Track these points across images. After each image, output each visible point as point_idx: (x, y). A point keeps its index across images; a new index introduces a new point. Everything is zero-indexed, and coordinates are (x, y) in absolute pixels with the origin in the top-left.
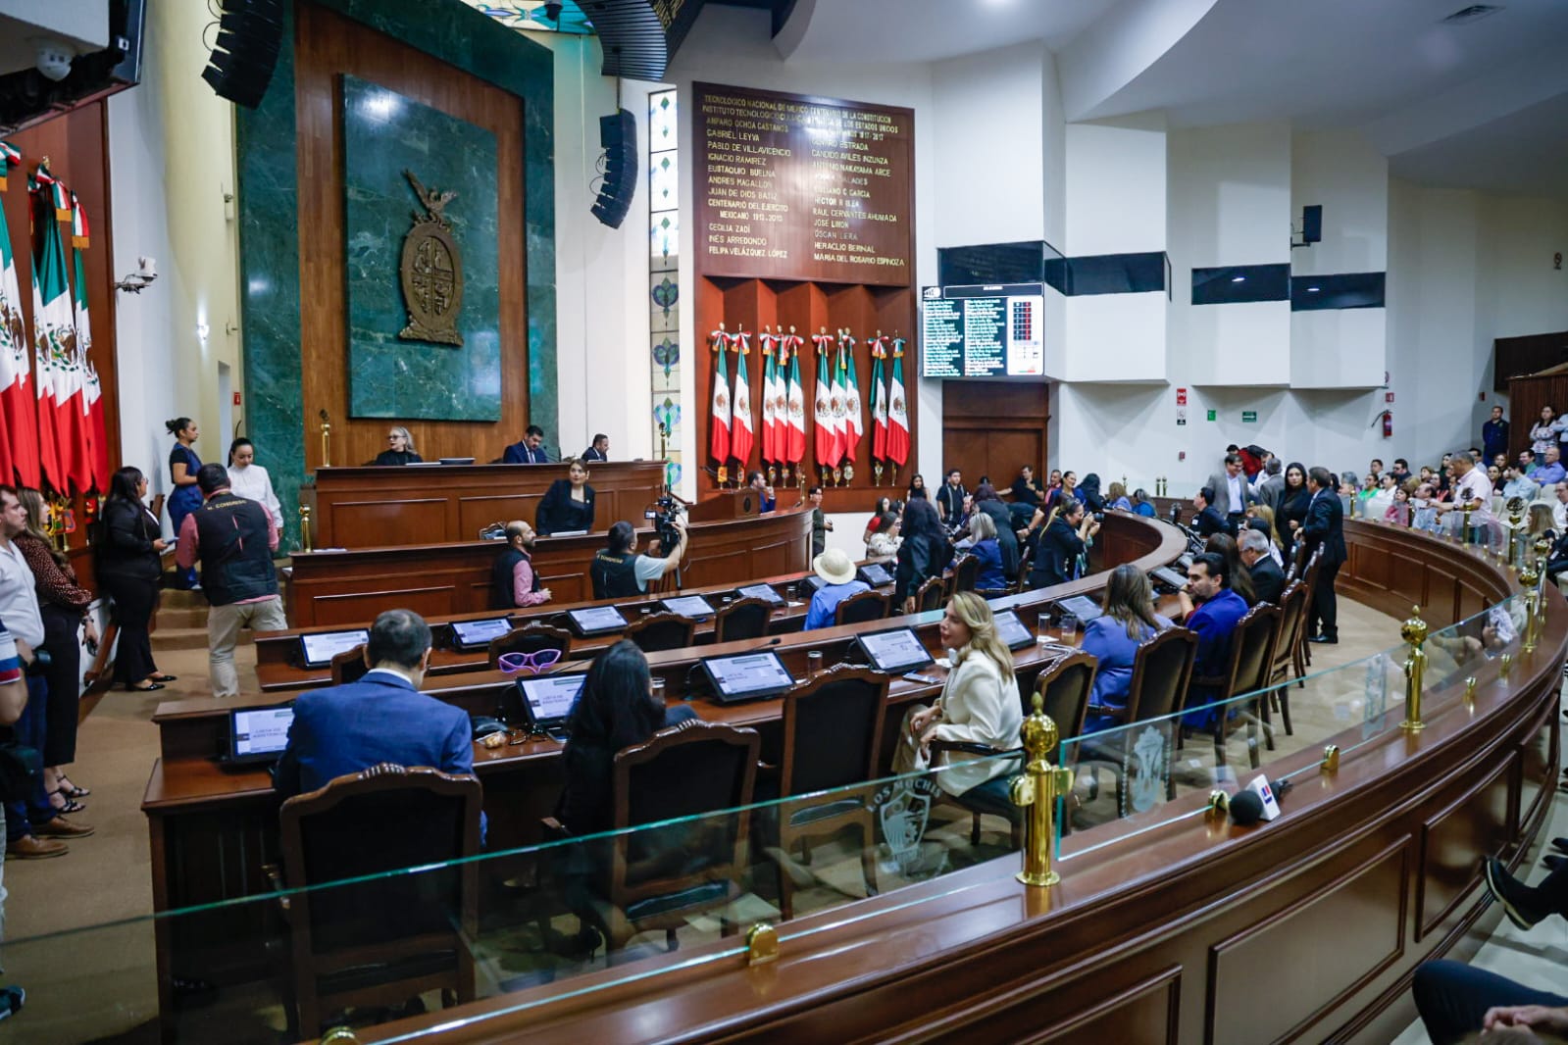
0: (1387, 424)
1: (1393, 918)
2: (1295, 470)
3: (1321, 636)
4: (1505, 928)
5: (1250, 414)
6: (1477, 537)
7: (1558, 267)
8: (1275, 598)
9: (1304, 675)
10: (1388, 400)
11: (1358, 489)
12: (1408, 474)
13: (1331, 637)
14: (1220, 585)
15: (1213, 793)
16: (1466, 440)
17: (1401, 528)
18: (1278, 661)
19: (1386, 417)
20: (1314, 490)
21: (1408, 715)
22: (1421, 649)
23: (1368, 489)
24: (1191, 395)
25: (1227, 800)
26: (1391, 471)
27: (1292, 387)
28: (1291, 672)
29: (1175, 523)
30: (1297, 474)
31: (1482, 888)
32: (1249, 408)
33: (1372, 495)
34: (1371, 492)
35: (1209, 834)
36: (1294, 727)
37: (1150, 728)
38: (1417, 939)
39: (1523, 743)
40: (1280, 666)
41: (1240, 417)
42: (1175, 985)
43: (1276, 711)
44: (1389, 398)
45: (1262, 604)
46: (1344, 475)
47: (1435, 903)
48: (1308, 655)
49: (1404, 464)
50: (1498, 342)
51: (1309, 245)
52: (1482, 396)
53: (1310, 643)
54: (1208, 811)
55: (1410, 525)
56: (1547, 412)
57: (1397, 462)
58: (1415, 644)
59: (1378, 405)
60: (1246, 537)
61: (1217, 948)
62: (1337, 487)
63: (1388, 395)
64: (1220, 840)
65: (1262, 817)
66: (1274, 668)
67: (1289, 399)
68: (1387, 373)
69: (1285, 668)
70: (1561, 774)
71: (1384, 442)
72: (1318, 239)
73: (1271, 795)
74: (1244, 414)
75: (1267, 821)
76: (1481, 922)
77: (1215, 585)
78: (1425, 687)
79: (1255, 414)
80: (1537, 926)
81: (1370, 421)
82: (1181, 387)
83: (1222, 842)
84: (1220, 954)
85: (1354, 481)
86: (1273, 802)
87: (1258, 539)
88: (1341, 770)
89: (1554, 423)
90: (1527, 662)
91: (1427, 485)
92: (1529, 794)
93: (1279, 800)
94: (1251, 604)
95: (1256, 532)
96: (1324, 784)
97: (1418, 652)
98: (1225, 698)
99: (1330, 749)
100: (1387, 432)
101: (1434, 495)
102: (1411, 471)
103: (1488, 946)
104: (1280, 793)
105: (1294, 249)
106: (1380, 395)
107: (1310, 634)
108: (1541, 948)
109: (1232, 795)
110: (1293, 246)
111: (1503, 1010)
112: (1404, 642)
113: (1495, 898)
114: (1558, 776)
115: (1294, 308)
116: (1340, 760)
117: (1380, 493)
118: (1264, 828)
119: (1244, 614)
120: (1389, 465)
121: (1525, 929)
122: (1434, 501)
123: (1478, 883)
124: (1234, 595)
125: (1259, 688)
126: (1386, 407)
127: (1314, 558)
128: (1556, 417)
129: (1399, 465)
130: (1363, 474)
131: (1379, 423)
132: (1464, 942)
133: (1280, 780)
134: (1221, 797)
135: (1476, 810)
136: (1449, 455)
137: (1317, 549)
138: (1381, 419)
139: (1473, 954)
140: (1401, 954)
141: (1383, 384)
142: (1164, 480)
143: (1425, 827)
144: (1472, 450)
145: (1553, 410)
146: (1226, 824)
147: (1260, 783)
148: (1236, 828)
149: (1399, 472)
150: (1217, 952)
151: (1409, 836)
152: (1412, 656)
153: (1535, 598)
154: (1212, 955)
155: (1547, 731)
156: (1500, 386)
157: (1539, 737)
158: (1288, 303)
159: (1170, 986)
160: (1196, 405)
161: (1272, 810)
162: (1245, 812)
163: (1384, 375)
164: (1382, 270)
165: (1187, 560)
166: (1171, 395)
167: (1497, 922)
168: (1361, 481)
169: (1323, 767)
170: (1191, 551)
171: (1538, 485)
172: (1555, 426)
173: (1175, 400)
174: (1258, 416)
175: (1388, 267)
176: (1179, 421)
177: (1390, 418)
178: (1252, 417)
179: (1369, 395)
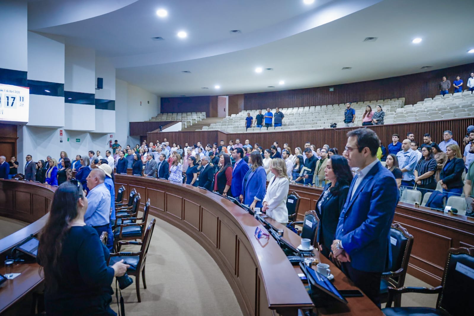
7: (141, 105)
10: (111, 137)
24: (64, 132)
32: (78, 138)
41: (75, 141)
50: (130, 123)
51: (99, 89)
63: (111, 135)
67: (88, 135)
72: (101, 88)
74: (77, 139)
81: (107, 142)
82: (62, 130)
106: (109, 135)
110: (96, 89)
126: (110, 139)
131: (109, 143)
158: (94, 106)
160: (65, 136)
164: (114, 99)
173: (59, 134)
174: (81, 140)
175: (116, 99)
176: (60, 141)
177: (112, 142)
178: (79, 140)
179: (106, 135)
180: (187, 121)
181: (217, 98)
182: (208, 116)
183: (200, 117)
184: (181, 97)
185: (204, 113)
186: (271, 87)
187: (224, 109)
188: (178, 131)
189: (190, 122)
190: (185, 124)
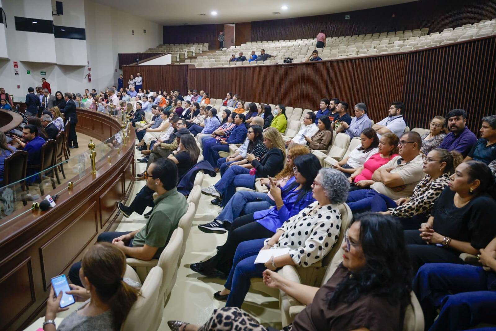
0: (90, 77)
1: (94, 224)
2: (59, 94)
3: (73, 146)
4: (124, 218)
5: (43, 72)
6: (114, 113)
7: (133, 34)
8: (55, 137)
9: (68, 159)
10: (89, 70)
11: (82, 99)
12: (96, 94)
13: (76, 146)
14: (35, 136)
15: (34, 203)
16: (112, 83)
17: (94, 111)
18: (58, 156)
19: (89, 75)
20: (67, 100)
21: (93, 169)
22: (94, 150)
23: (85, 99)
24: (19, 64)
25: (38, 204)
26: (91, 93)
27: (58, 64)
28: (63, 158)
29: (18, 112)
30: (60, 95)
31: (117, 210)
32: (42, 70)
33: (86, 101)
34: (85, 100)
35: (34, 216)
36: (66, 176)
37: (7, 188)
38: (101, 228)
39: (124, 170)
40: (59, 158)
41: (40, 73)
42: (29, 264)
43: (60, 172)
44: (89, 69)
45: (50, 140)
46: (77, 94)
47: (105, 217)
48: (69, 152)
49: (95, 91)
50: (119, 54)
51: (59, 15)
52: (116, 70)
53: (70, 149)
54: (32, 209)
55: (97, 110)
56: (132, 76)
57: (93, 90)
58: (92, 149)
59: (86, 72)
60: (44, 117)
61: (41, 248)
62: (75, 98)
63: (89, 68)
64: (37, 217)
65: (50, 207)
66: (57, 159)
67: (57, 68)
68: (88, 61)
69: (61, 159)
70: (137, 176)
71: (89, 83)
72: (62, 14)
73: (52, 200)
74: (41, 72)
75: (52, 208)
76: (118, 219)
77: (33, 136)
78: (96, 161)
79: (45, 72)
80: (131, 216)
81: (84, 76)
82: (16, 61)
83: (39, 217)
84: (43, 249)
85: (80, 96)
86: (53, 202)
87: (48, 117)
88: (74, 188)
89: (134, 79)
90: (124, 149)
91: (101, 98)
92: (127, 183)
93: (55, 201)
94: (46, 139)
95: (47, 115)
96: (69, 193)
97: (93, 151)
98: (41, 171)
99: (70, 183)
100: (90, 80)
101: (103, 101)
102: (97, 93)
103: (120, 224)
104: (55, 199)
105: (54, 16)
106: (87, 68)
107: (69, 146)
108: (132, 221)
109: (40, 203)
110: (53, 15)
111: (116, 239)
112: (89, 149)
113: (121, 212)
114: (135, 177)
115: (56, 36)
116: (73, 186)
117: (88, 100)
118: (51, 210)
119: (44, 144)
120: (91, 91)
121: (128, 217)
122: (103, 102)
123: (116, 209)
124: (40, 137)
125: (52, 166)
126: (89, 72)
127: (67, 123)
128: (134, 78)
129: (94, 91)
130: (83, 94)
131: (87, 77)
132: (114, 225)
133: (55, 195)
134: (36, 204)
135: (114, 190)
136: (108, 88)
137: (68, 120)
138: (87, 76)
139: (116, 227)
140: (98, 233)
141: (87, 65)
142: (12, 96)
143: (100, 198)
144: (114, 86)
145: (133, 76)
146: (40, 211)
147: (48, 197)
148: (43, 212)
149: (94, 93)
150: (41, 249)
151: (96, 202)
152: (92, 153)
153: (125, 132)
154: (40, 251)
155: (131, 165)
156: (120, 68)
157: (129, 167)
158: (53, 35)
159: (27, 263)
160: (22, 69)
161: (53, 204)
162: (45, 206)
163: (87, 62)
164: (84, 27)
165: (23, 126)
166: (11, 64)
167: (121, 218)
168: (82, 96)
169: (69, 188)
170: (24, 122)
171: (131, 97)
172: (134, 80)
173: (13, 66)
174: (46, 73)
175: (86, 27)
176: (16, 74)
177: (90, 76)
178: (44, 73)
179: (84, 68)
180: (180, 54)
181: (223, 27)
182: (210, 48)
183: (199, 49)
184: (183, 26)
185: (207, 45)
186: (277, 14)
187: (232, 40)
188: (166, 64)
189: (184, 54)
190: (176, 57)
